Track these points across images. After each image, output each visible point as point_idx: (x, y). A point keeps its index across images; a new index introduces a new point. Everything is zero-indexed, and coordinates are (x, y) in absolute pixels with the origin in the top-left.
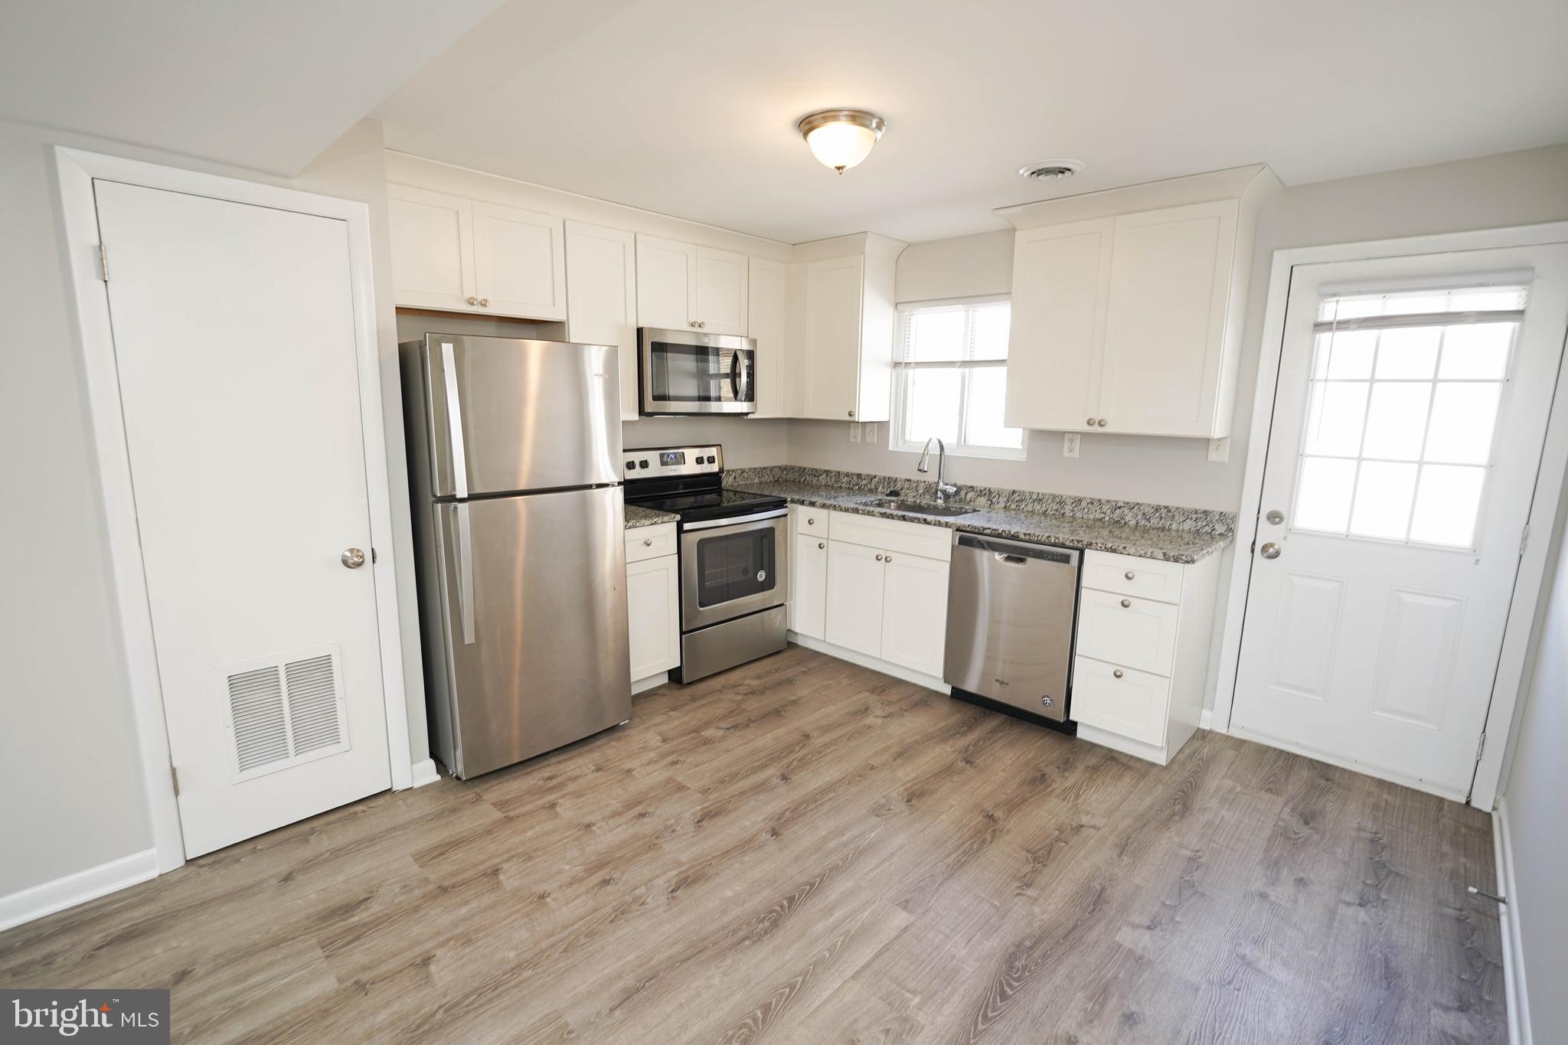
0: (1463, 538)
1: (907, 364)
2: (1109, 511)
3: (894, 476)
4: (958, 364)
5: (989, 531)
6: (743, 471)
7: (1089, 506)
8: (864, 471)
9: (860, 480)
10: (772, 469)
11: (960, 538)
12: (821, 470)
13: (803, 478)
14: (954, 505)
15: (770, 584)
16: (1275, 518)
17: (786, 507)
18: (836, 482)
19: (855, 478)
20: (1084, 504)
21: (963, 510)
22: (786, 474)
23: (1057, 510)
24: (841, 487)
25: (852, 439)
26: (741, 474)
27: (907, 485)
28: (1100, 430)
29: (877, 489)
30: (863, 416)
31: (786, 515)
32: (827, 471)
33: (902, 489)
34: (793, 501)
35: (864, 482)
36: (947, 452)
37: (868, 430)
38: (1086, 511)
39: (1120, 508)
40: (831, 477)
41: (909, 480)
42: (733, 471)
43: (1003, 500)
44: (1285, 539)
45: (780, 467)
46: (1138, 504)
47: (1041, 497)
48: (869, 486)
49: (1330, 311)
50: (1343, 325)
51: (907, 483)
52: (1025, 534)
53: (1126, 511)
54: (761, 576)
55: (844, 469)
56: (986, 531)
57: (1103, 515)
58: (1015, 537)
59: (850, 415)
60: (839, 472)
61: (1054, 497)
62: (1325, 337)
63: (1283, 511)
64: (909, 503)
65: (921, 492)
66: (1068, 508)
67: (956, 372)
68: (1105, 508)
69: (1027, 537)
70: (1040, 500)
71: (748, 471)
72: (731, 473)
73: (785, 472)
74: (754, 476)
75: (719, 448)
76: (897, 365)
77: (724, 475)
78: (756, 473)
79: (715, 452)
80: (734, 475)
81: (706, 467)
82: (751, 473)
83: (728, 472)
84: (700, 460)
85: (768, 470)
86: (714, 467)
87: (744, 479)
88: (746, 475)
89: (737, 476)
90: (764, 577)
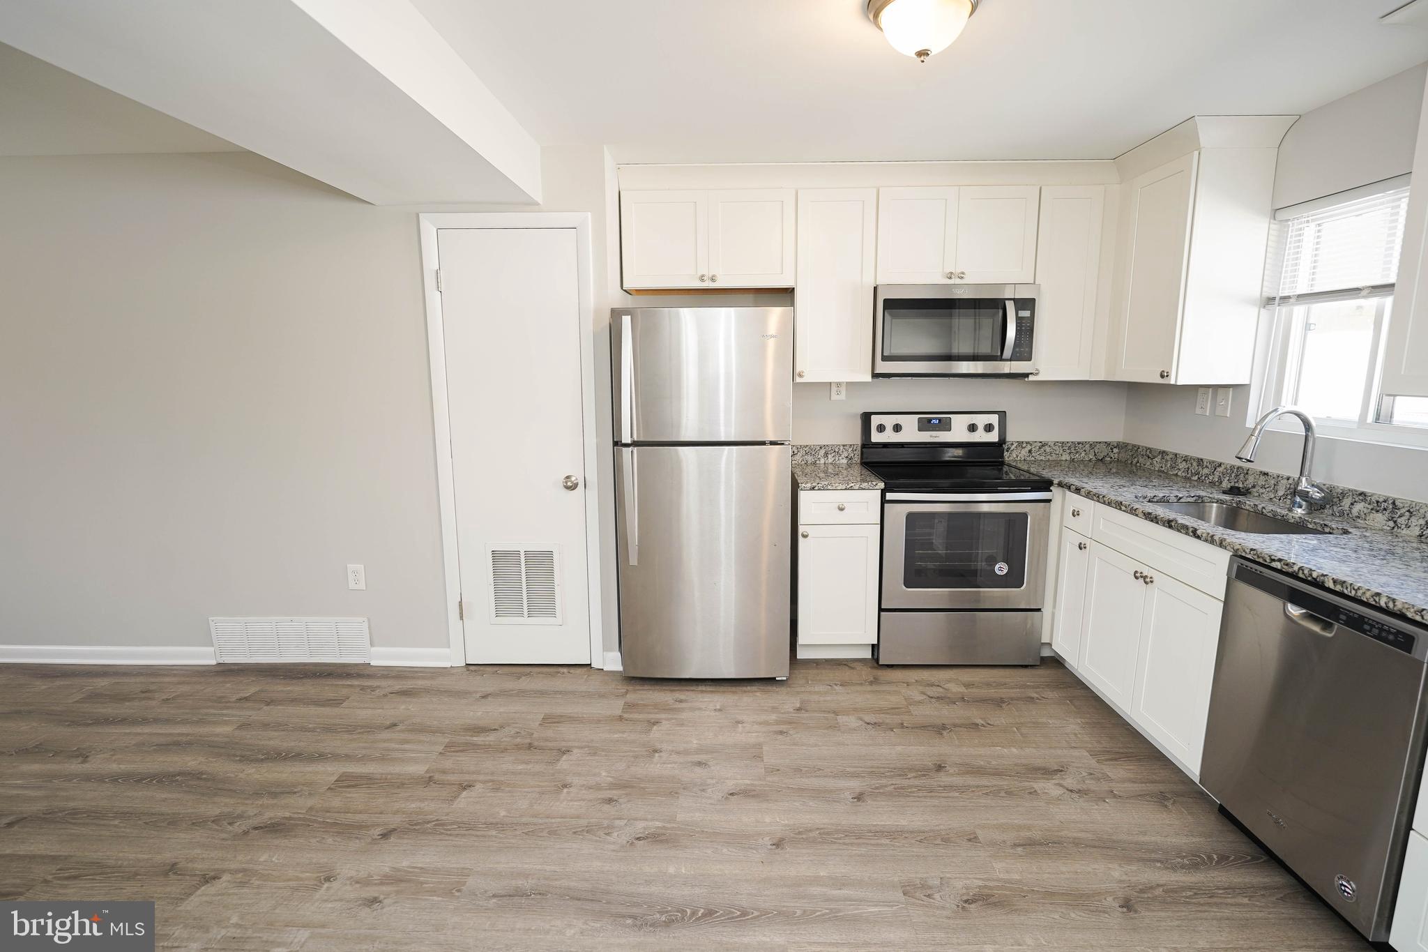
1: (1285, 299)
5: (1277, 565)
6: (1043, 445)
8: (1207, 456)
9: (1200, 469)
10: (1093, 445)
11: (1238, 566)
12: (1156, 451)
13: (1136, 459)
14: (1325, 518)
15: (1015, 578)
17: (1051, 491)
18: (1172, 467)
19: (1195, 464)
21: (1327, 530)
22: (1119, 453)
25: (1198, 411)
26: (1040, 448)
27: (1262, 481)
29: (1221, 483)
30: (1184, 376)
31: (1049, 501)
32: (1164, 452)
33: (1254, 487)
34: (1060, 485)
35: (1206, 471)
37: (1220, 397)
40: (1167, 461)
41: (1266, 474)
42: (1027, 443)
43: (1417, 522)
45: (1107, 444)
48: (1211, 478)
51: (1262, 477)
52: (1335, 582)
54: (1001, 569)
55: (1183, 451)
59: (1162, 376)
60: (1176, 455)
64: (1248, 507)
65: (1281, 493)
69: (1338, 588)
71: (1053, 444)
72: (1024, 445)
73: (1115, 450)
74: (1061, 451)
75: (1002, 415)
76: (1270, 300)
77: (1013, 447)
78: (1064, 448)
79: (994, 420)
80: (1029, 447)
81: (981, 436)
82: (1056, 448)
83: (1020, 444)
84: (972, 428)
85: (1087, 446)
86: (993, 437)
87: (1044, 454)
88: (1048, 449)
89: (1033, 449)
90: (1005, 571)
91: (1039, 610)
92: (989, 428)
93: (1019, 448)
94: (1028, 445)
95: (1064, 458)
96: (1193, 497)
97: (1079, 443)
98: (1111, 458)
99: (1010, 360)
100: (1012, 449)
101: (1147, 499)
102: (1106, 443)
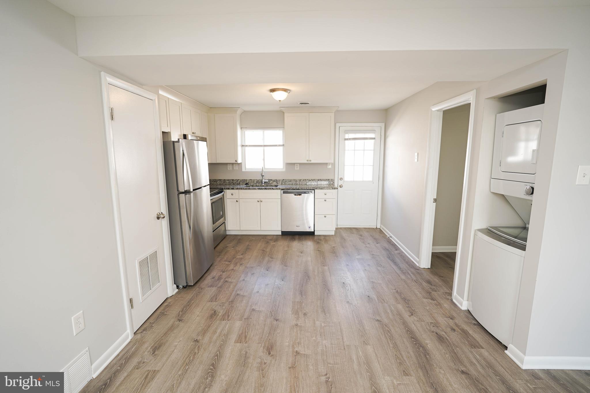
0: (370, 179)
1: (246, 146)
3: (246, 179)
4: (263, 146)
8: (234, 178)
12: (217, 180)
15: (223, 215)
16: (341, 179)
18: (224, 183)
19: (231, 181)
20: (302, 181)
23: (295, 183)
24: (226, 184)
25: (228, 169)
27: (250, 181)
28: (310, 162)
32: (220, 180)
35: (235, 182)
37: (234, 166)
43: (280, 182)
44: (343, 183)
46: (314, 179)
47: (291, 180)
49: (347, 136)
50: (350, 139)
54: (221, 213)
55: (226, 178)
59: (236, 161)
60: (225, 180)
61: (294, 180)
62: (346, 142)
63: (343, 177)
65: (255, 183)
66: (298, 183)
67: (262, 148)
69: (301, 189)
70: (291, 181)
76: (242, 145)
91: (225, 222)
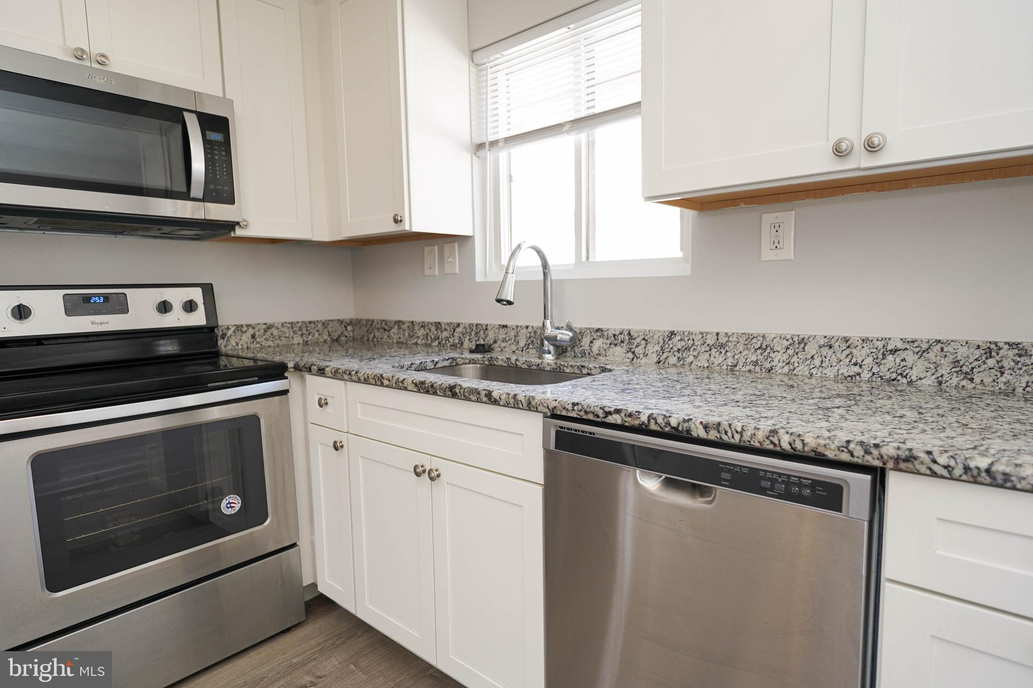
1: (494, 143)
2: (869, 360)
3: (483, 322)
4: (566, 128)
5: (616, 419)
6: (269, 327)
7: (825, 351)
8: (445, 318)
9: (439, 333)
10: (325, 324)
11: (557, 432)
12: (391, 321)
13: (372, 335)
14: (570, 362)
17: (287, 378)
18: (411, 337)
19: (433, 328)
20: (811, 349)
21: (585, 371)
22: (353, 331)
23: (755, 363)
24: (416, 344)
25: (428, 272)
26: (265, 331)
27: (502, 334)
29: (462, 344)
30: (419, 223)
31: (285, 392)
32: (400, 321)
33: (495, 342)
34: (297, 368)
35: (445, 334)
36: (554, 275)
37: (446, 255)
38: (817, 362)
39: (894, 351)
40: (404, 330)
41: (505, 326)
42: (248, 326)
43: (653, 348)
45: (341, 322)
46: (939, 341)
47: (723, 340)
48: (451, 340)
51: (502, 331)
52: (706, 427)
53: (910, 358)
54: (231, 504)
55: (419, 317)
56: (611, 419)
57: (856, 369)
58: (680, 435)
59: (396, 221)
60: (412, 322)
61: (750, 337)
64: (500, 363)
65: (522, 344)
66: (779, 358)
67: (566, 142)
68: (859, 354)
69: (713, 435)
70: (722, 346)
71: (280, 326)
72: (245, 329)
73: (349, 328)
74: (292, 334)
75: (208, 290)
76: (480, 146)
77: (230, 333)
78: (295, 329)
79: (196, 295)
80: (251, 331)
81: (177, 319)
82: (286, 330)
83: (239, 328)
84: (164, 307)
85: (320, 325)
86: (198, 319)
87: (271, 339)
88: (275, 332)
89: (257, 334)
90: (237, 507)
91: (294, 545)
92: (190, 306)
93: (239, 333)
94: (250, 329)
95: (295, 341)
96: (448, 360)
97: (310, 323)
98: (346, 337)
99: (203, 200)
100: (229, 335)
101: (405, 368)
102: (339, 320)
